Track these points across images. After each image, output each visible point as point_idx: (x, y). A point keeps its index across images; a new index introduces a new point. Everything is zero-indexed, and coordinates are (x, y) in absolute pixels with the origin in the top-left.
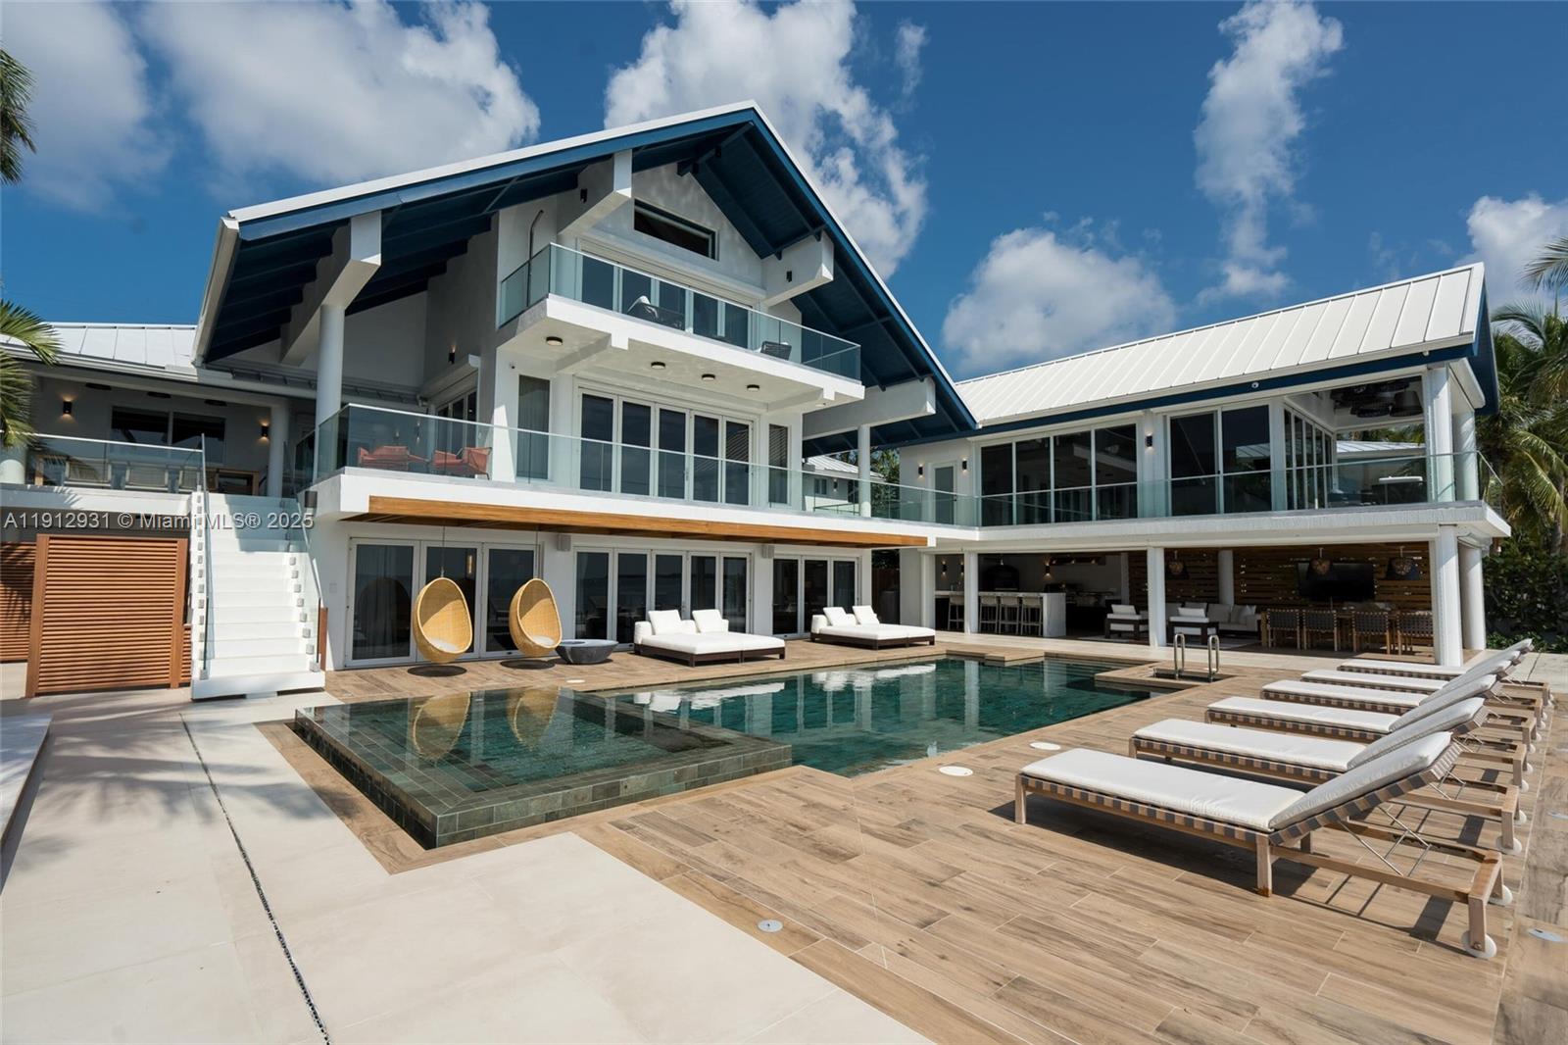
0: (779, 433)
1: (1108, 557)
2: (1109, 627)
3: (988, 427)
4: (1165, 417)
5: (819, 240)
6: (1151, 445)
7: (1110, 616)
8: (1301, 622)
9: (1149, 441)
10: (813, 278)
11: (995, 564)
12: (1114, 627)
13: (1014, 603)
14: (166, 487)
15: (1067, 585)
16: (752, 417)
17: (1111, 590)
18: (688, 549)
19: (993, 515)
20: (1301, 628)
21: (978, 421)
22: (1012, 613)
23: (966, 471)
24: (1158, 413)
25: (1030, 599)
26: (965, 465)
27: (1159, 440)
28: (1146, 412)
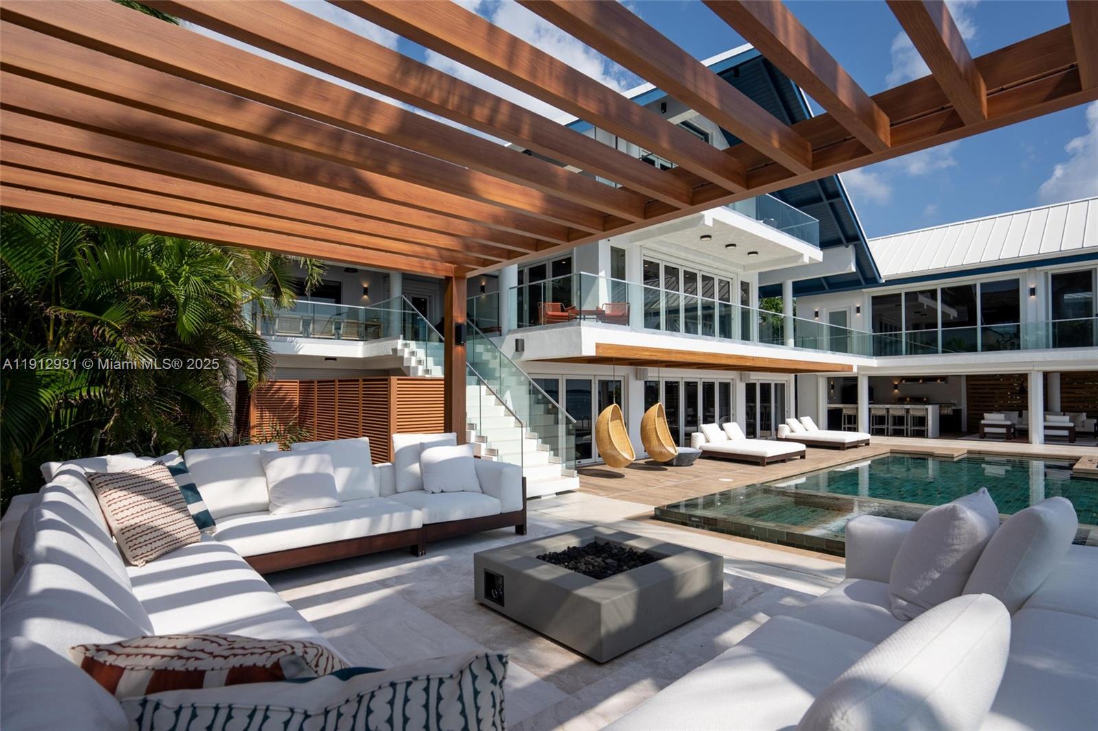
0: (745, 287)
2: (983, 430)
3: (889, 281)
4: (1046, 273)
6: (1034, 295)
7: (983, 422)
9: (1033, 292)
12: (987, 430)
14: (333, 335)
15: (910, 398)
16: (731, 275)
17: (952, 402)
18: (701, 376)
19: (883, 348)
21: (882, 277)
22: (899, 420)
23: (858, 314)
24: (1040, 271)
25: (916, 410)
26: (858, 310)
27: (1041, 291)
28: (1029, 271)
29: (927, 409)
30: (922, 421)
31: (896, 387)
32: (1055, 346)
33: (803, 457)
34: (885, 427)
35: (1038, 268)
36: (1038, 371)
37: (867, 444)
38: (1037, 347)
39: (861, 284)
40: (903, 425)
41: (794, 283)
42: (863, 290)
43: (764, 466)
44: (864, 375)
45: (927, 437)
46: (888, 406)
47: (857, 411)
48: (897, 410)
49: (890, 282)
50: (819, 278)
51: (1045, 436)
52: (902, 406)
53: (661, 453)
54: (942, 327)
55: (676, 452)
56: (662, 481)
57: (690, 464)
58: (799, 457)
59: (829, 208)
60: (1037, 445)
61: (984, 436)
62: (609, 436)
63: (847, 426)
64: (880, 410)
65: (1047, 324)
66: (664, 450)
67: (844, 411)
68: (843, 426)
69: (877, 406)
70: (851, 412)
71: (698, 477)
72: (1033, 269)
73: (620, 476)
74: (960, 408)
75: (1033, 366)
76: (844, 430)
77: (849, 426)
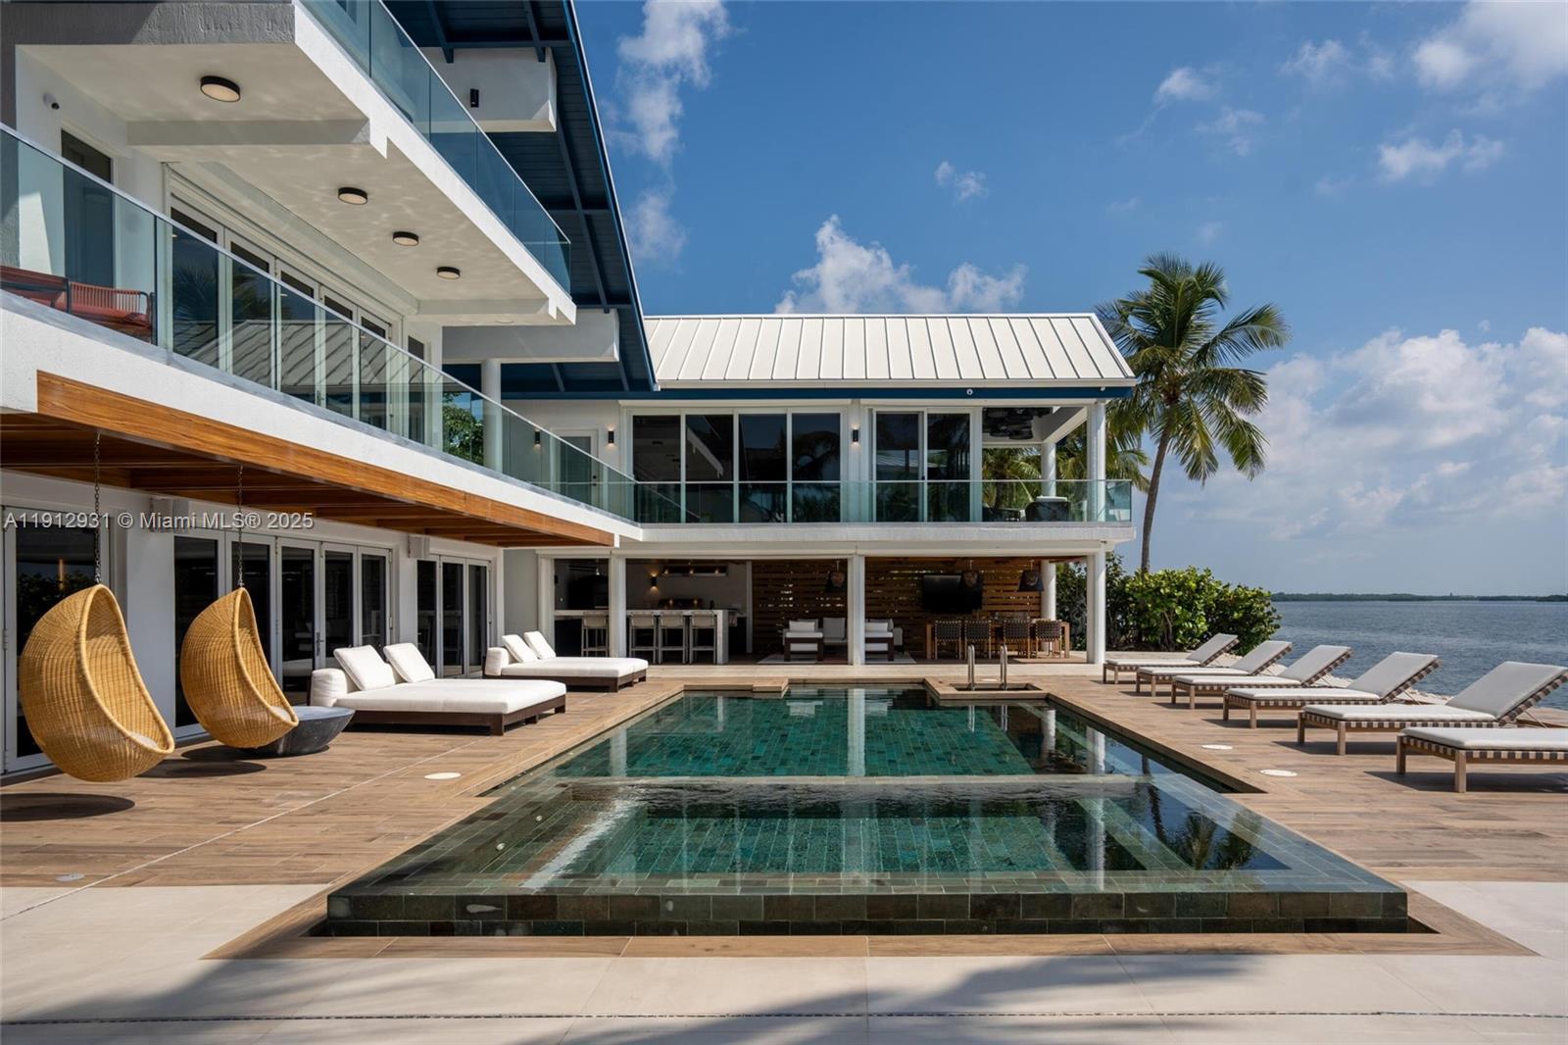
1: (732, 566)
4: (871, 410)
5: (542, 59)
6: (857, 441)
7: (789, 635)
8: (963, 633)
9: (856, 436)
10: (529, 116)
11: (590, 573)
12: (794, 647)
13: (677, 623)
16: (390, 316)
20: (963, 639)
21: (656, 380)
22: (673, 636)
23: (611, 445)
24: (865, 405)
25: (699, 618)
26: (611, 437)
27: (864, 436)
28: (852, 402)
29: (716, 616)
30: (706, 636)
31: (653, 582)
32: (880, 518)
33: (560, 709)
34: (653, 649)
35: (864, 401)
36: (860, 555)
37: (643, 679)
38: (859, 520)
39: (622, 389)
40: (681, 644)
41: (503, 366)
42: (621, 402)
43: (501, 734)
44: (619, 557)
45: (716, 664)
46: (658, 612)
47: (607, 621)
48: (672, 618)
49: (669, 393)
50: (549, 364)
51: (867, 653)
52: (679, 611)
53: (251, 726)
54: (740, 480)
55: (293, 720)
56: (266, 801)
57: (320, 747)
58: (552, 711)
59: (583, 221)
60: (858, 668)
61: (790, 657)
62: (83, 682)
63: (588, 649)
64: (645, 619)
65: (871, 485)
66: (260, 716)
67: (586, 623)
68: (583, 650)
69: (640, 612)
70: (596, 625)
71: (366, 776)
72: (856, 400)
73: (119, 805)
74: (744, 616)
75: (856, 547)
76: (585, 656)
77: (592, 649)
